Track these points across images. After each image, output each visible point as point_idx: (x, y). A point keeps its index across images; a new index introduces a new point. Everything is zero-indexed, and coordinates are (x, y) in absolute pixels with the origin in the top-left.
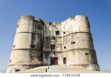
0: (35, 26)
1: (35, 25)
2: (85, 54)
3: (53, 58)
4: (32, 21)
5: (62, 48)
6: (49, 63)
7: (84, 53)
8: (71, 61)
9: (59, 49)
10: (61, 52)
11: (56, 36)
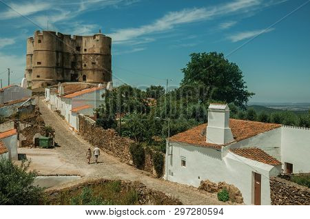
0: (57, 44)
2: (102, 74)
3: (73, 74)
5: (82, 65)
9: (79, 67)
10: (81, 70)
11: (76, 52)
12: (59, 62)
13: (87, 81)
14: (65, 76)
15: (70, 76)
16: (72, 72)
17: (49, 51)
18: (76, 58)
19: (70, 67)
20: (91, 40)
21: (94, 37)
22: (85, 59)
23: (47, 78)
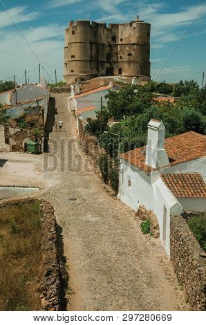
0: (91, 34)
3: (108, 68)
5: (117, 57)
6: (105, 73)
7: (138, 65)
8: (126, 72)
9: (115, 59)
10: (116, 62)
11: (112, 43)
12: (93, 54)
13: (123, 74)
14: (100, 69)
15: (105, 70)
16: (107, 65)
17: (83, 43)
18: (111, 50)
19: (105, 60)
20: (128, 28)
21: (131, 24)
22: (121, 50)
23: (81, 72)
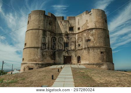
0: (46, 22)
1: (47, 20)
2: (100, 53)
3: (66, 56)
4: (42, 16)
5: (76, 45)
6: (62, 62)
7: (99, 51)
8: (86, 60)
9: (73, 47)
10: (75, 50)
11: (69, 32)
12: (47, 41)
14: (57, 58)
15: (62, 58)
16: (65, 54)
18: (69, 39)
22: (79, 37)
